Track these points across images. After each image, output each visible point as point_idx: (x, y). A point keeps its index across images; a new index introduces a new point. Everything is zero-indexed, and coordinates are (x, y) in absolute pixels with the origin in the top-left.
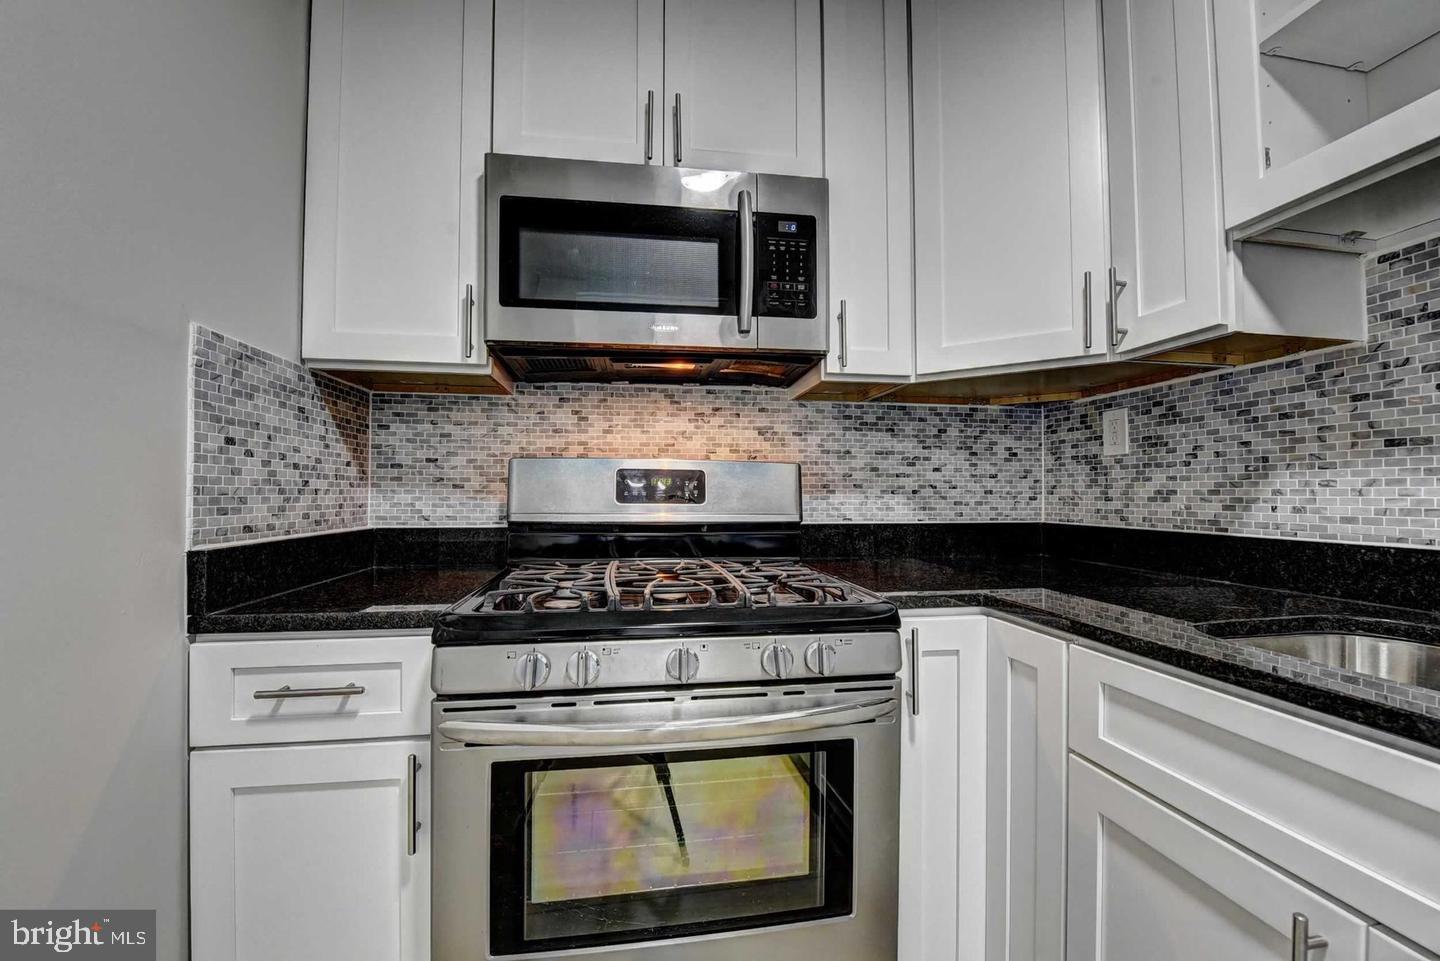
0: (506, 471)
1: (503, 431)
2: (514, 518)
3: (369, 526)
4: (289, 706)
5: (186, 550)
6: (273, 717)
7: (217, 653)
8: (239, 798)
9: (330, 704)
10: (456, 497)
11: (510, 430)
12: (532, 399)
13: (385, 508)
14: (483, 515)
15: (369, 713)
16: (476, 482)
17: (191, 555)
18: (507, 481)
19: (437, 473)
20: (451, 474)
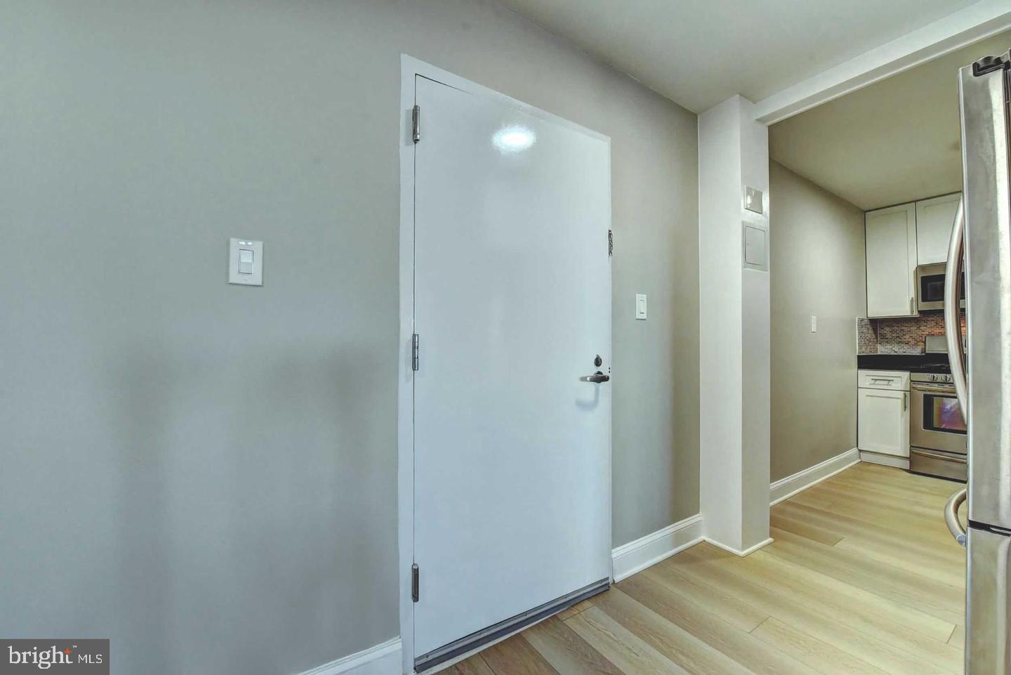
0: (924, 339)
1: (922, 328)
2: (927, 352)
3: (879, 353)
4: (878, 382)
5: (857, 354)
6: (874, 384)
7: (863, 373)
8: (868, 398)
9: (886, 382)
10: (906, 347)
11: (925, 328)
12: (932, 319)
13: (883, 349)
14: (917, 351)
15: (894, 385)
16: (913, 342)
17: (858, 356)
18: (925, 342)
19: (900, 340)
20: (904, 340)
